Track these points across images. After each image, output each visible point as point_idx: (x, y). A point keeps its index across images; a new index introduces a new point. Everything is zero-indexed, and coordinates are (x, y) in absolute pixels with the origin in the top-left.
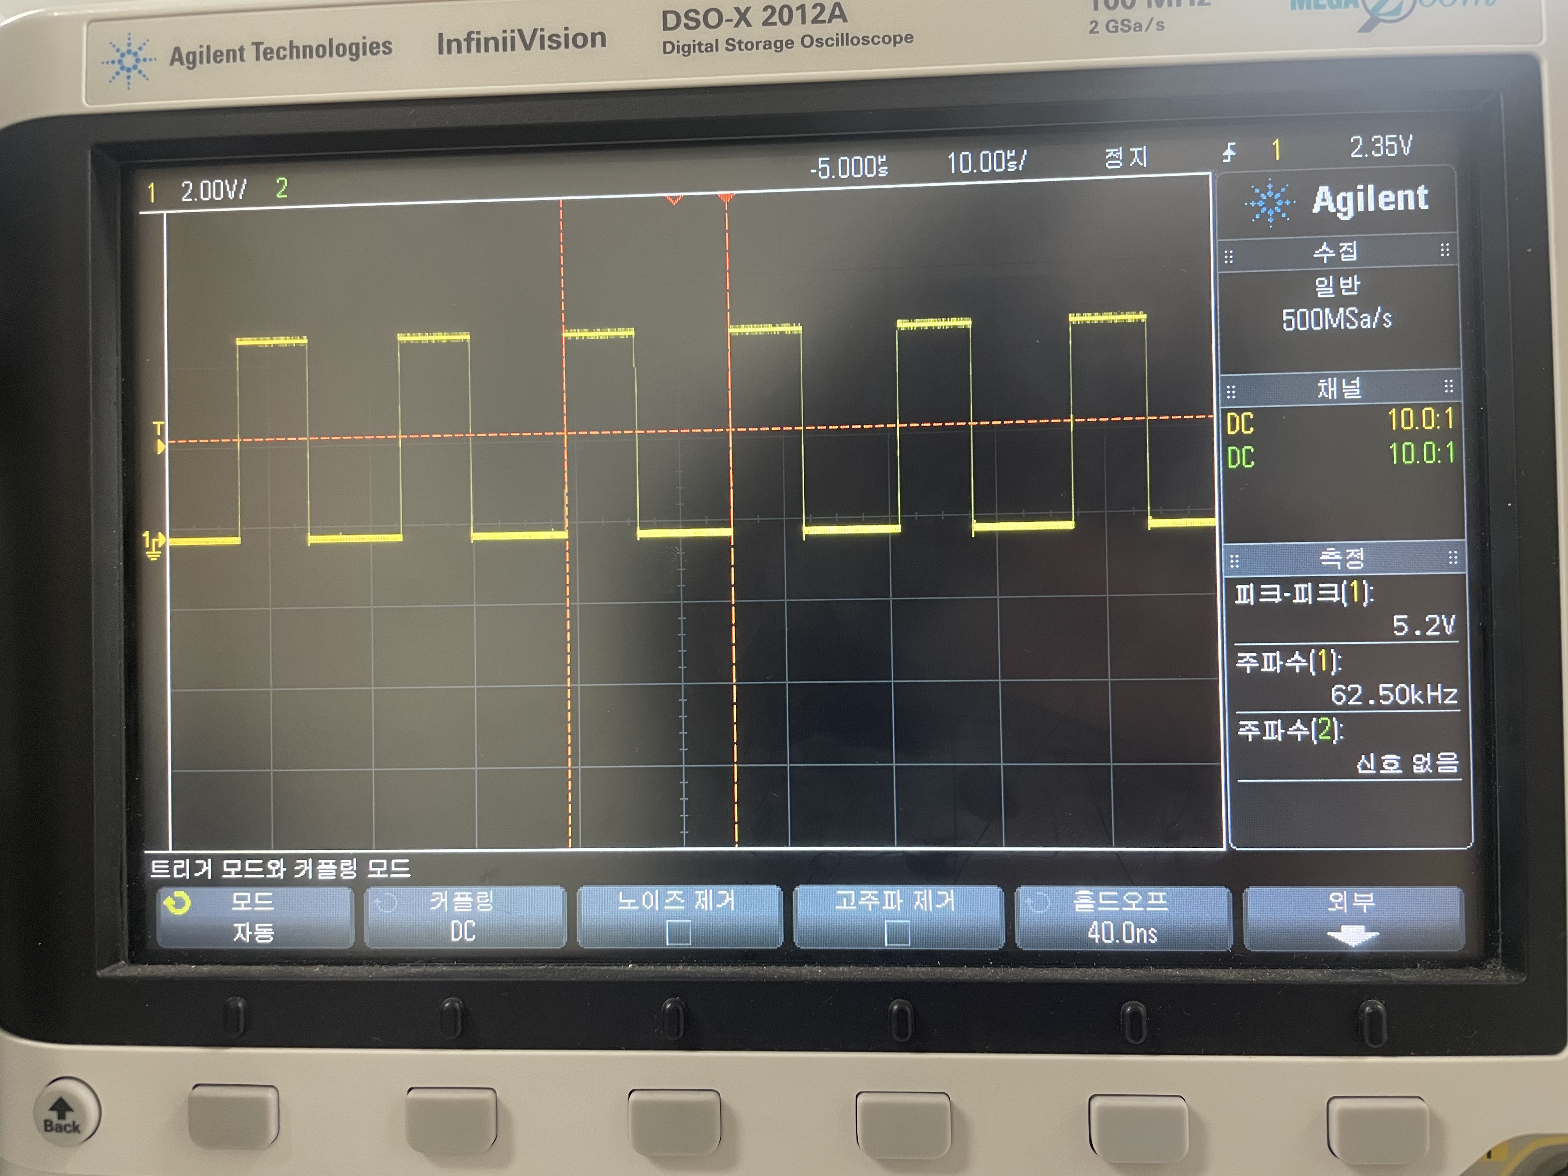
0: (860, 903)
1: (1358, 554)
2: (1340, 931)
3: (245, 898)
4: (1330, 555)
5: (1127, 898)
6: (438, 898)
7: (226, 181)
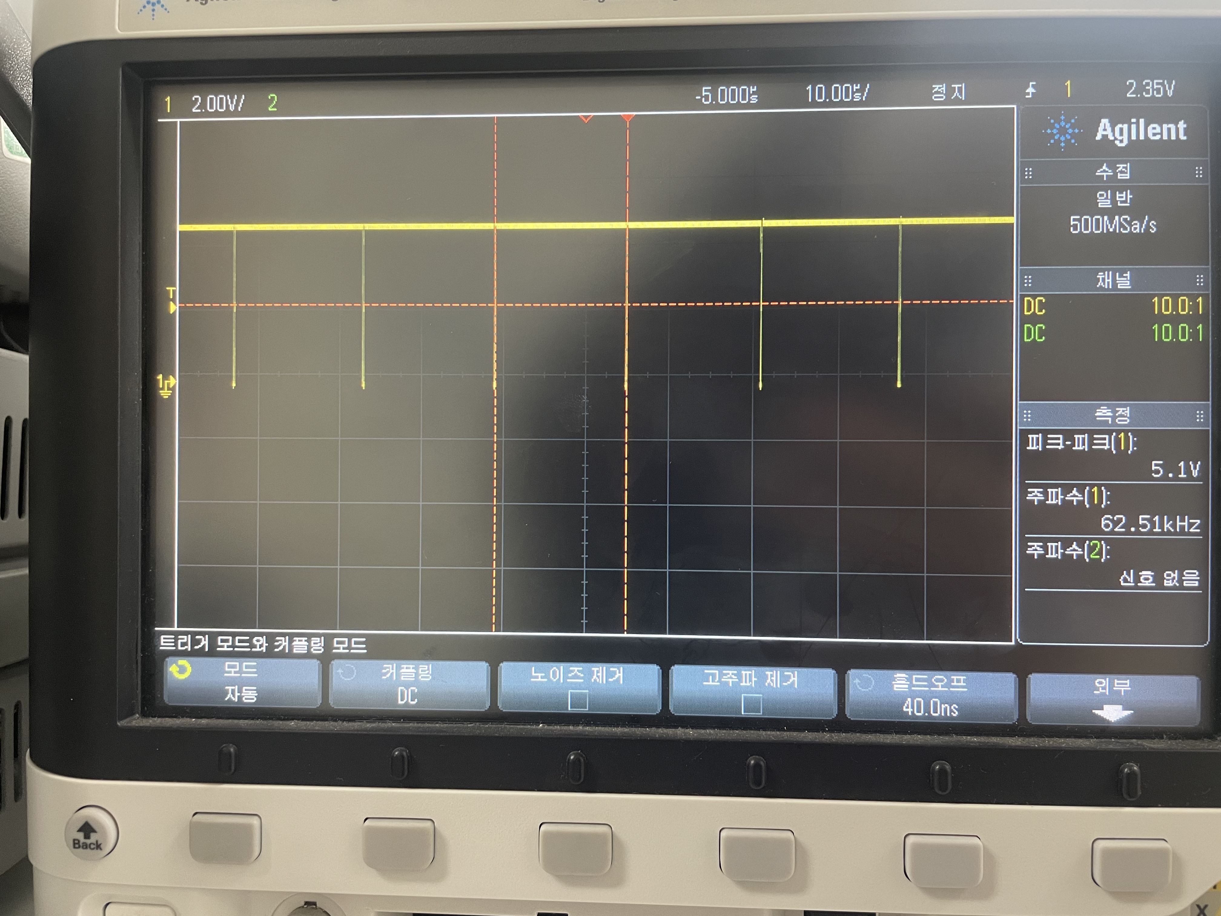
0: (723, 680)
1: (1126, 412)
2: (1103, 710)
3: (234, 667)
4: (1103, 413)
5: (935, 680)
6: (388, 670)
7: (228, 96)
